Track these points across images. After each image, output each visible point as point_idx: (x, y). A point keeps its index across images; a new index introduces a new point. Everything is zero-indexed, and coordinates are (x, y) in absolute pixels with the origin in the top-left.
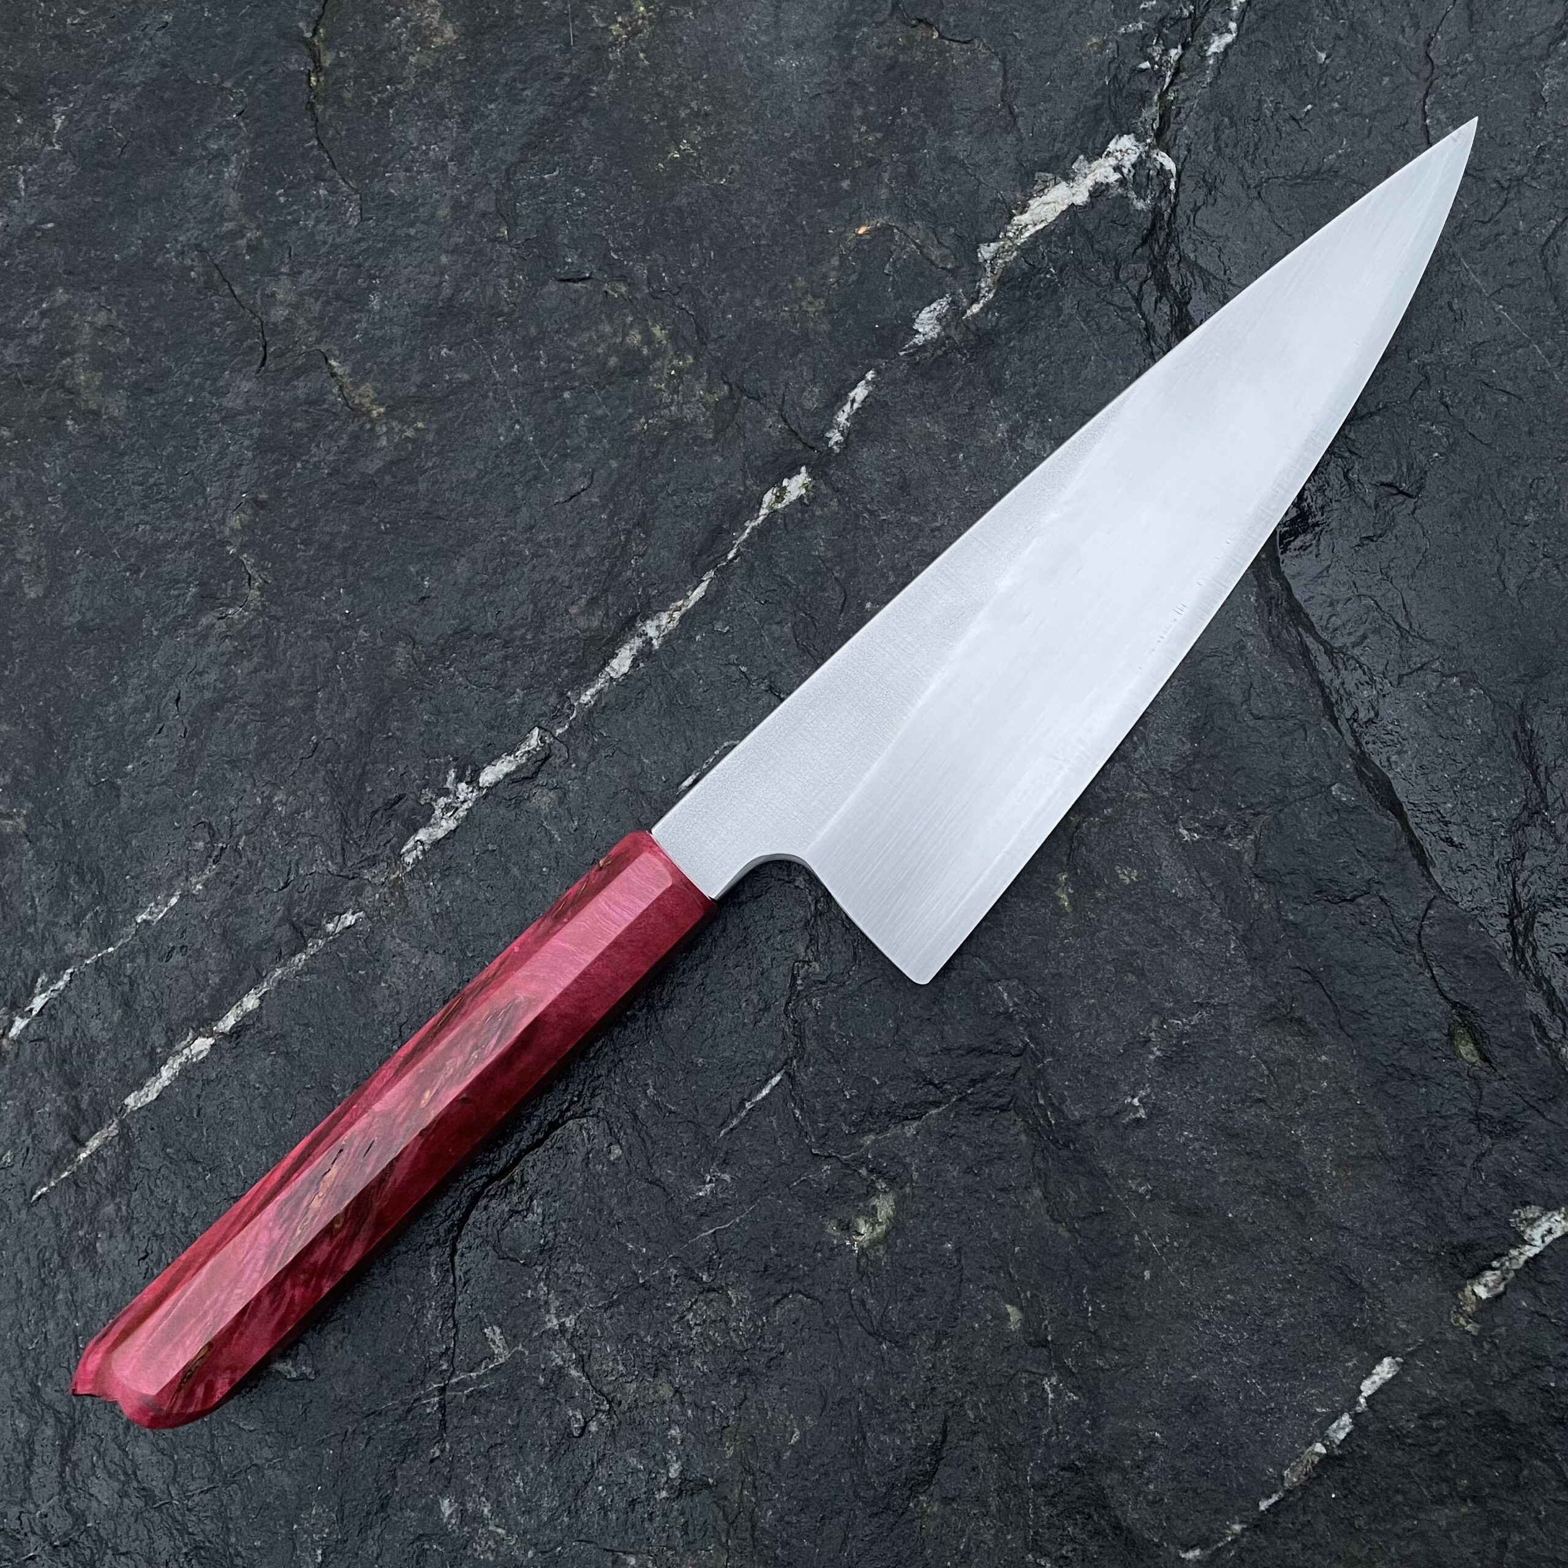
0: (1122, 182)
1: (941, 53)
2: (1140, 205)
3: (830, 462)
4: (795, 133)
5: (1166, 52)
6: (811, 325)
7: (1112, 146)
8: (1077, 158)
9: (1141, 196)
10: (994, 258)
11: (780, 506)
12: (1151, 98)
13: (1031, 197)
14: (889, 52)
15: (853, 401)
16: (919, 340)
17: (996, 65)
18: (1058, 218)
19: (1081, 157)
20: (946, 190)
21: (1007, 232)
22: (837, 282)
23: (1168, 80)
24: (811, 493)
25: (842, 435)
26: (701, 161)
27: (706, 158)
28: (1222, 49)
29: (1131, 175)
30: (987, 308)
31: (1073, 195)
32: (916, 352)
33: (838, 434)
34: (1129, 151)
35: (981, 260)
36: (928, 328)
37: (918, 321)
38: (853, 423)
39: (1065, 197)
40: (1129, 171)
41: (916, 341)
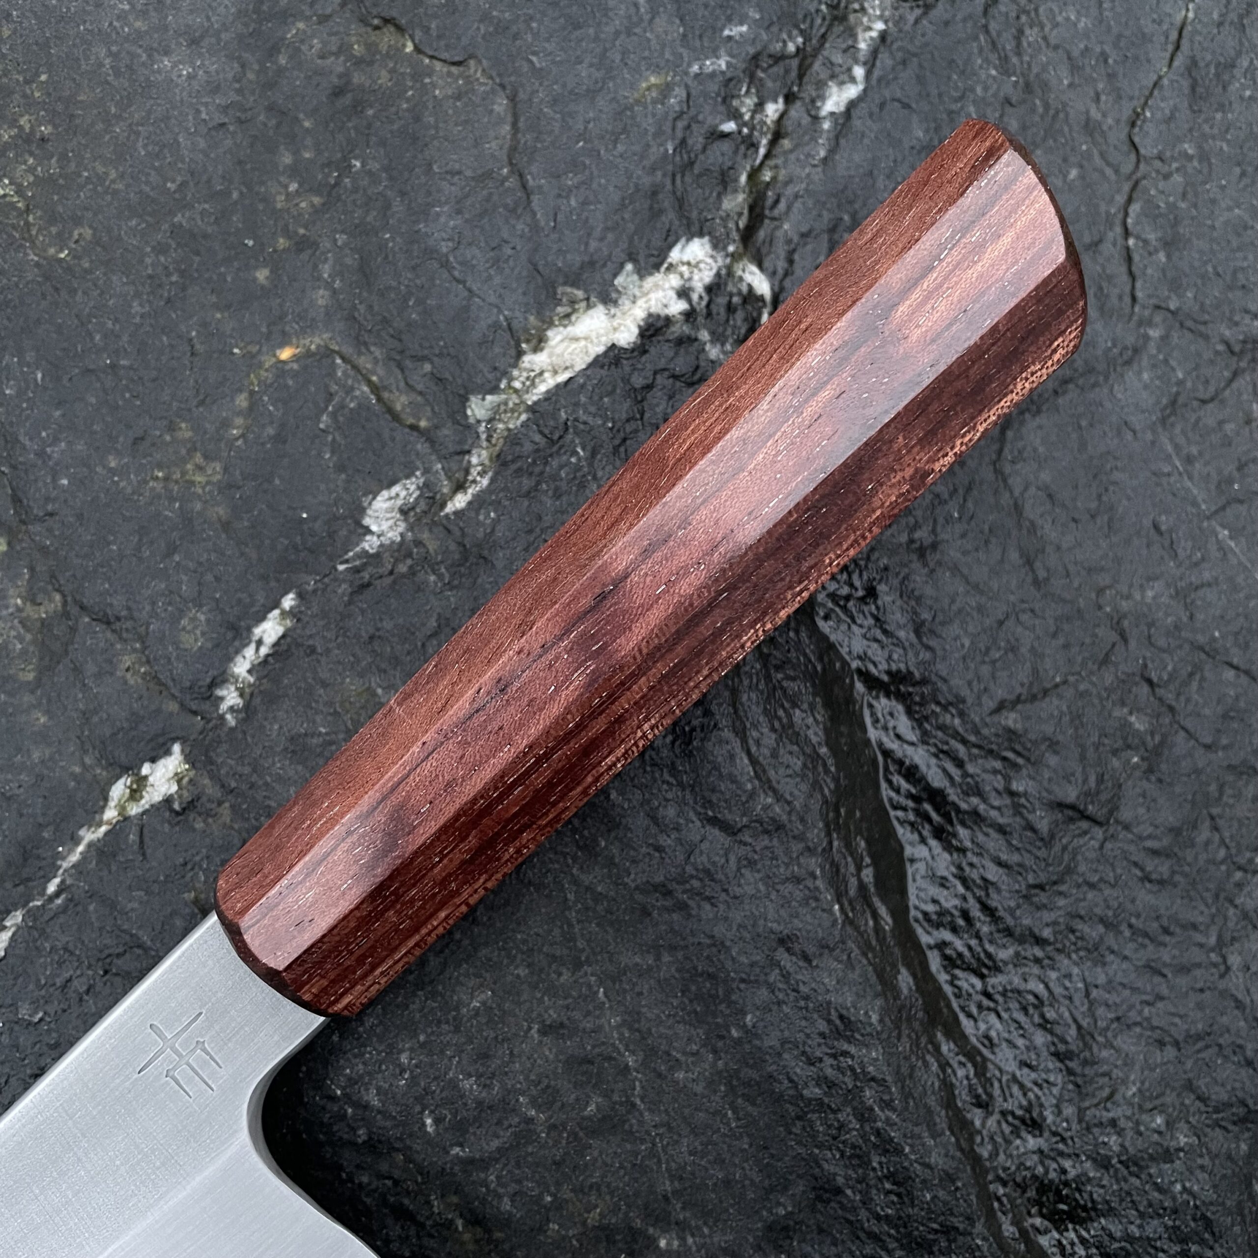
0: (689, 315)
1: (417, 76)
2: (715, 351)
3: (220, 742)
4: (184, 184)
5: (760, 106)
6: (198, 506)
7: (675, 255)
8: (622, 266)
9: (718, 339)
10: (490, 421)
11: (134, 810)
12: (736, 180)
13: (551, 324)
14: (338, 65)
15: (260, 643)
16: (370, 544)
17: (501, 105)
18: (590, 366)
19: (629, 267)
20: (420, 302)
21: (511, 379)
22: (243, 436)
23: (762, 151)
24: (185, 794)
25: (241, 695)
26: (31, 218)
27: (39, 213)
28: (842, 108)
29: (704, 303)
30: (478, 503)
31: (615, 329)
32: (364, 565)
33: (235, 694)
34: (702, 266)
35: (472, 420)
36: (385, 526)
37: (369, 512)
38: (258, 679)
39: (602, 332)
40: (701, 298)
41: (366, 546)
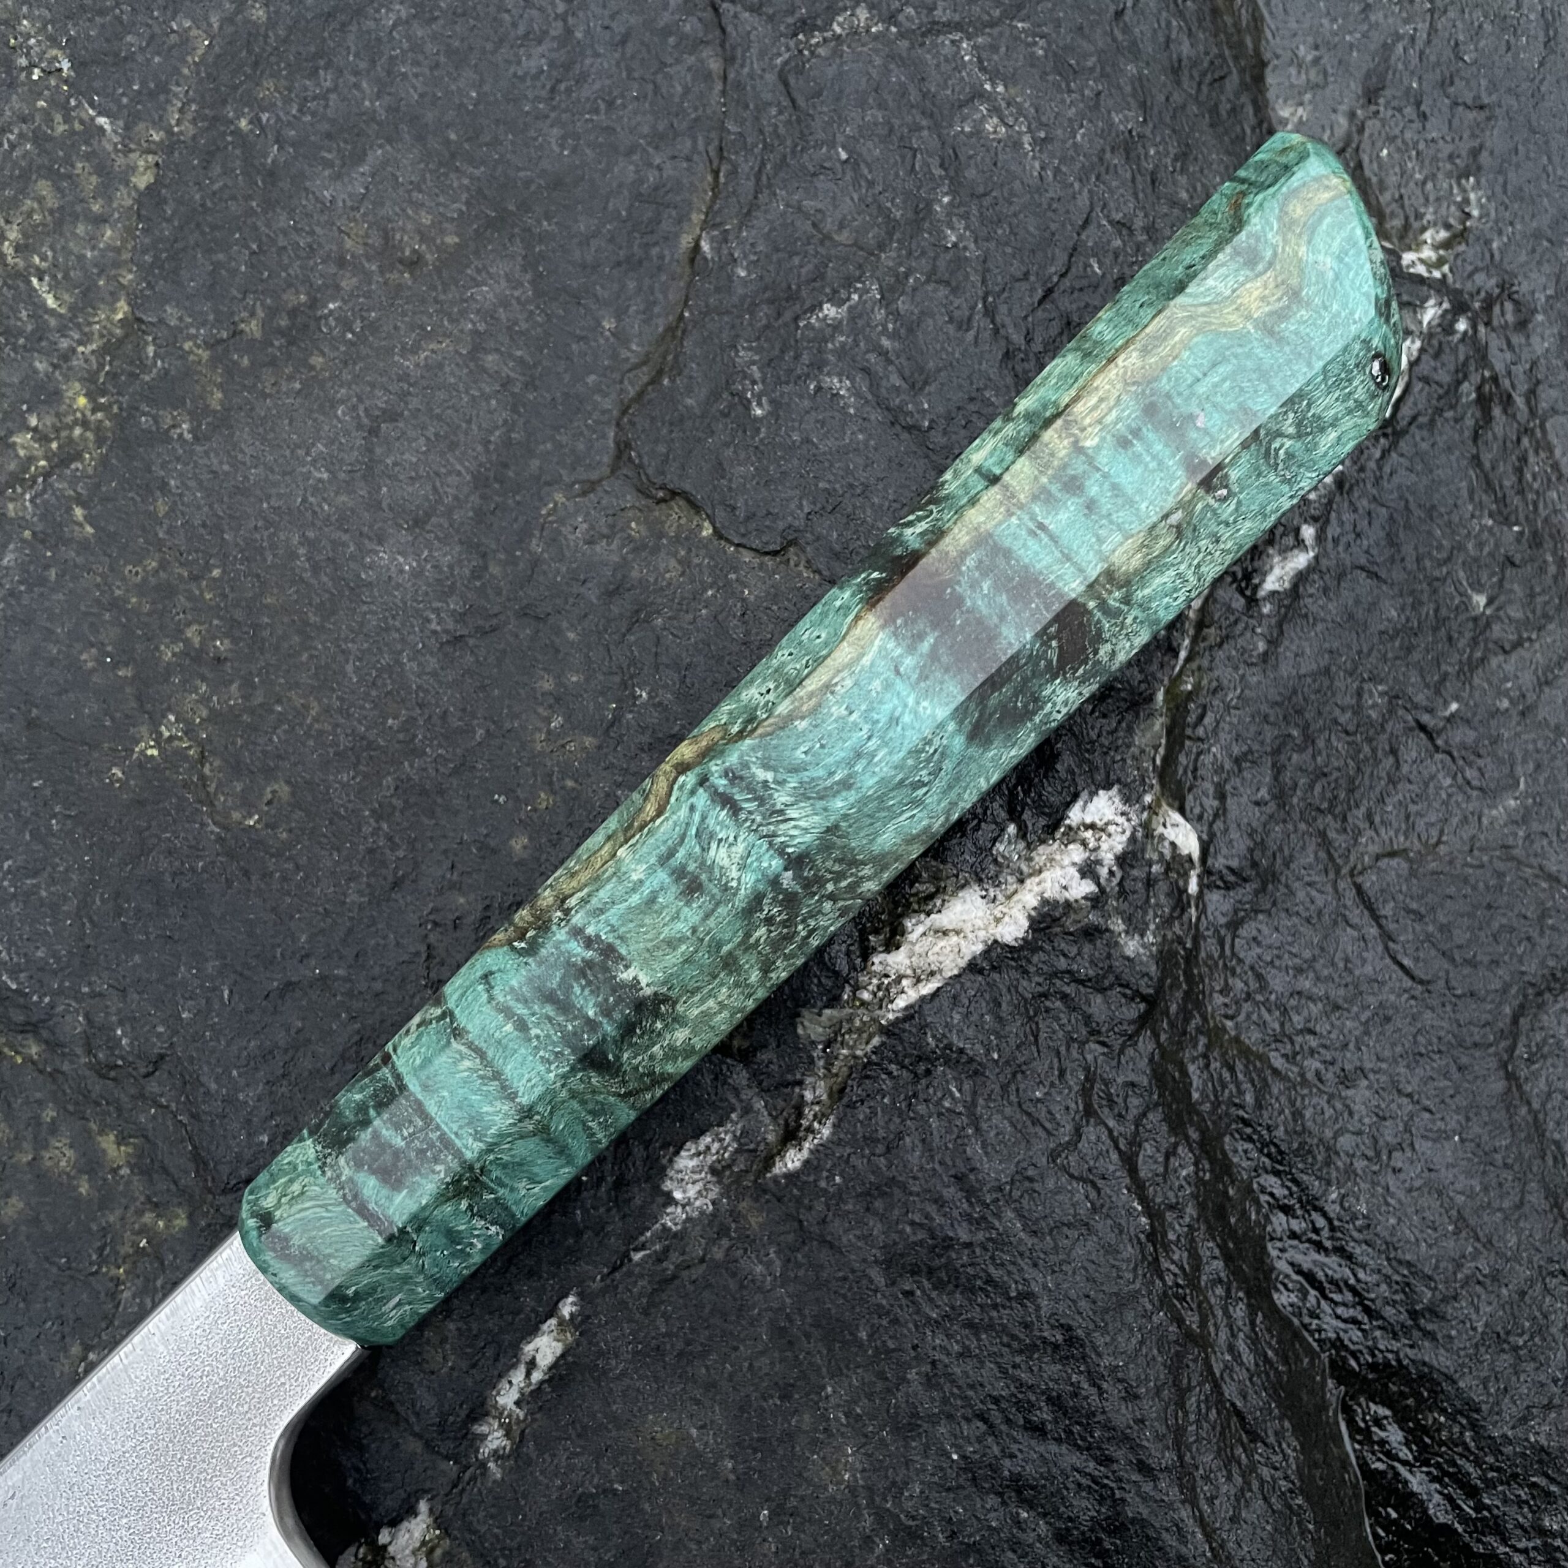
0: (1097, 900)
2: (1131, 946)
3: (480, 1500)
4: (412, 720)
7: (1075, 815)
8: (1002, 830)
9: (1136, 927)
10: (828, 1044)
13: (909, 910)
14: (608, 552)
15: (532, 1365)
16: (673, 1218)
18: (965, 971)
19: (1012, 829)
23: (1183, 654)
25: (508, 1435)
26: (207, 770)
27: (217, 763)
28: (1287, 585)
29: (1115, 881)
31: (998, 920)
32: (667, 1250)
33: (499, 1434)
34: (1112, 829)
35: (804, 1041)
36: (692, 1191)
37: (671, 1173)
38: (531, 1413)
39: (979, 923)
40: (1111, 873)
41: (668, 1221)
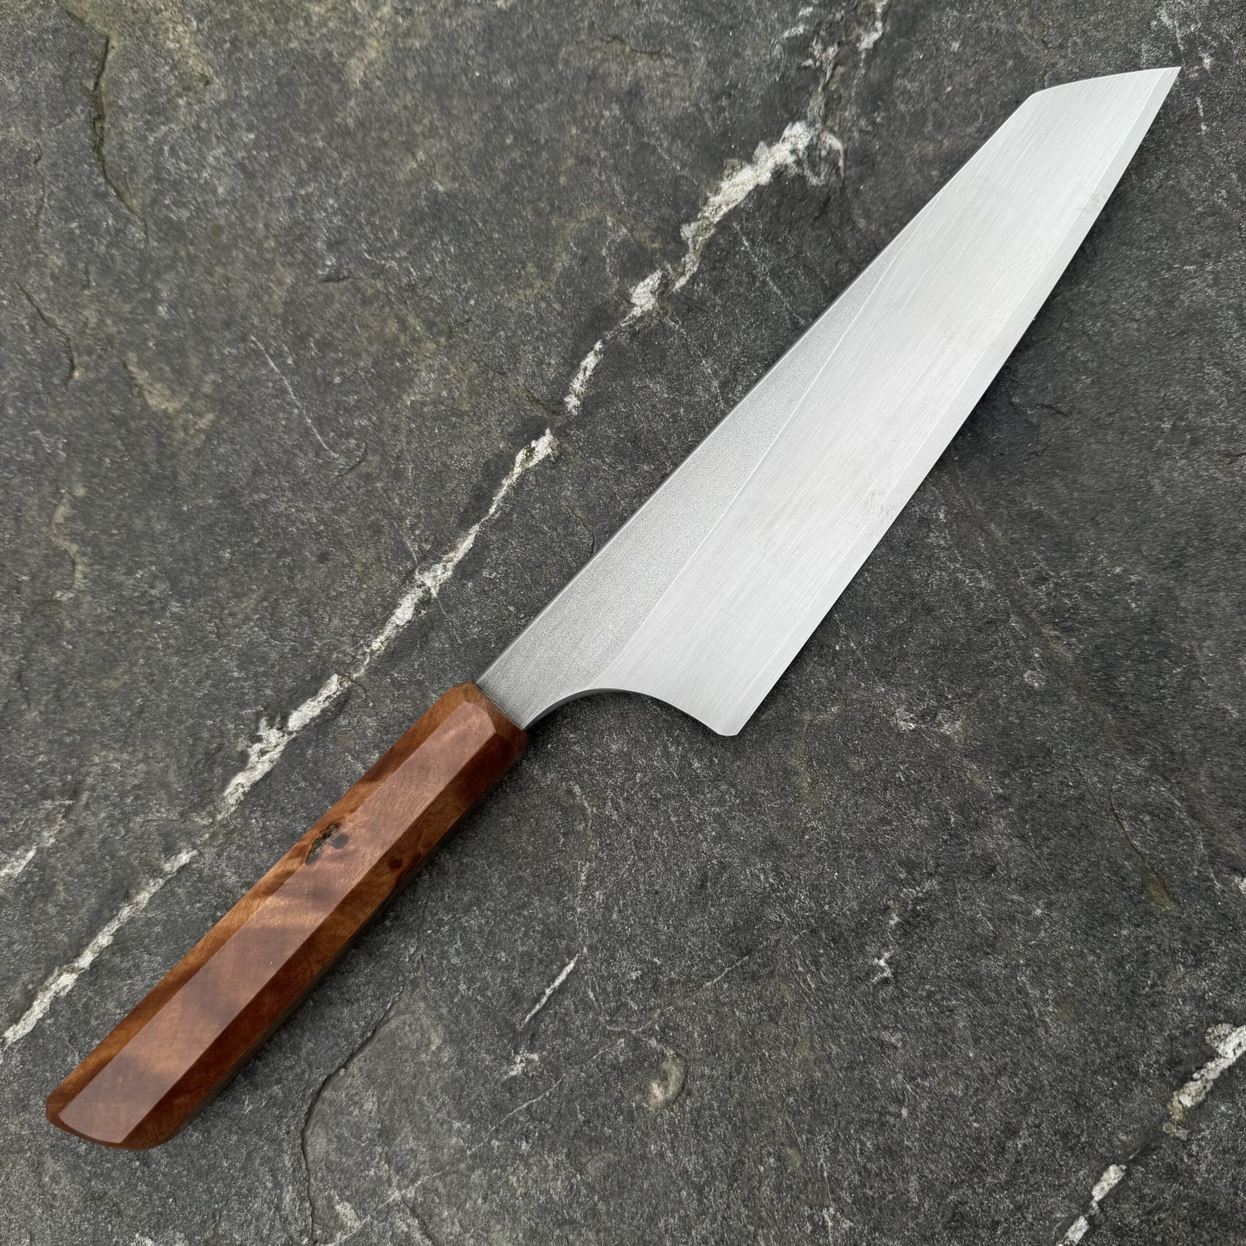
0: (798, 162)
1: (633, 63)
2: (814, 181)
3: (570, 424)
5: (825, 50)
7: (786, 133)
9: (816, 174)
10: (694, 237)
11: (531, 464)
12: (816, 91)
13: (722, 180)
18: (746, 198)
21: (703, 212)
23: (828, 74)
24: (556, 452)
25: (579, 399)
28: (871, 46)
29: (806, 156)
30: (693, 279)
31: (758, 176)
32: (635, 324)
33: (575, 399)
34: (802, 136)
35: (684, 239)
36: (643, 302)
37: (634, 295)
38: (587, 388)
39: (751, 179)
40: (803, 153)
41: (634, 313)
